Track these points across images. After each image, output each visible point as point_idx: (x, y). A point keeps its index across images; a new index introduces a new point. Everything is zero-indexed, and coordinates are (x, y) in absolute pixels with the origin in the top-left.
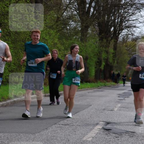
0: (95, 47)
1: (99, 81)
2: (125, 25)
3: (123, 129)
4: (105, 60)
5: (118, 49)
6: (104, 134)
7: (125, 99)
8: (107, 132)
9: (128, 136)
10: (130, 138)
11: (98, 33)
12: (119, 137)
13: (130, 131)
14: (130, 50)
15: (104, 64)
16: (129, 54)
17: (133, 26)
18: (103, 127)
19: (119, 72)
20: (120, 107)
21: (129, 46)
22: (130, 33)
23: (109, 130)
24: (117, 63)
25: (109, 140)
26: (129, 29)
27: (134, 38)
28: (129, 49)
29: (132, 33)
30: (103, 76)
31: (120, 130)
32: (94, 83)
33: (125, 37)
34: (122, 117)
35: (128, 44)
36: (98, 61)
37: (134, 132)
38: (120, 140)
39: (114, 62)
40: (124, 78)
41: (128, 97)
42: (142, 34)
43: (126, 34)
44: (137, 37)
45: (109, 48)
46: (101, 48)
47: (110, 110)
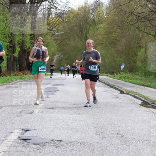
0: (5, 27)
1: (12, 74)
3: (46, 137)
4: (19, 44)
6: (20, 146)
7: (50, 96)
8: (24, 143)
9: (54, 147)
10: (56, 149)
11: (8, 7)
12: (40, 149)
13: (56, 139)
14: (54, 29)
15: (18, 49)
16: (53, 35)
18: (19, 137)
20: (41, 108)
21: (53, 25)
23: (27, 140)
25: (28, 153)
27: (58, 13)
28: (52, 29)
29: (55, 6)
30: (18, 66)
31: (43, 138)
32: (6, 76)
33: (46, 11)
34: (44, 122)
35: (50, 21)
36: (11, 45)
37: (61, 141)
38: (42, 153)
40: (52, 68)
41: (53, 94)
42: (69, 7)
43: (47, 7)
44: (62, 11)
47: (29, 112)
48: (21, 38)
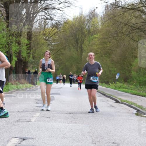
0: (2, 37)
1: (9, 83)
2: (41, 6)
4: (16, 54)
5: (33, 39)
11: (5, 17)
14: (50, 39)
15: (15, 59)
16: (49, 45)
17: (51, 8)
18: (16, 145)
19: (37, 69)
20: (38, 117)
21: (48, 35)
22: (49, 17)
24: (33, 57)
26: (46, 11)
27: (53, 23)
28: (48, 39)
34: (41, 130)
35: (46, 31)
36: (8, 55)
39: (29, 57)
42: (64, 17)
44: (57, 22)
45: (22, 38)
46: (11, 38)
47: (26, 121)
48: (18, 48)
